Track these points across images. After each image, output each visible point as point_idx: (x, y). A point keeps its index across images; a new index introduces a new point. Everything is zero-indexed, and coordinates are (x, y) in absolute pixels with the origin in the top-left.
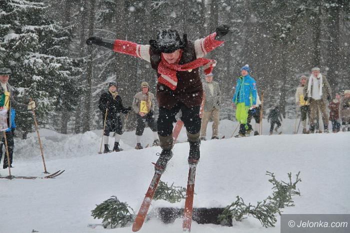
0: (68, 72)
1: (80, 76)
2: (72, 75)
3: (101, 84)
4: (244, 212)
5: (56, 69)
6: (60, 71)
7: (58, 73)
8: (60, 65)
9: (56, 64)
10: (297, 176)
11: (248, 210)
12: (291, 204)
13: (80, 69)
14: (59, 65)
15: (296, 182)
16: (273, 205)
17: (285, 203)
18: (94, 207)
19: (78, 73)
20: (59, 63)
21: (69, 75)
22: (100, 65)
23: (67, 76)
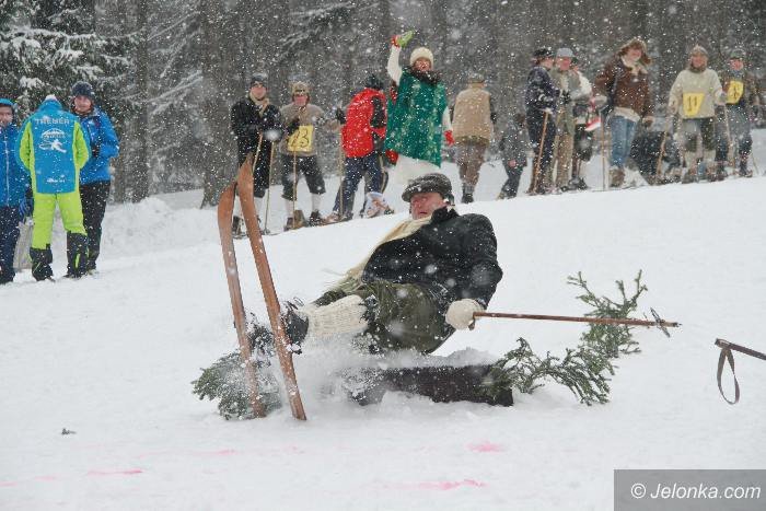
0: (96, 68)
1: (124, 75)
2: (107, 75)
3: (168, 93)
4: (537, 372)
5: (71, 63)
6: (78, 67)
7: (76, 72)
8: (80, 53)
9: (70, 51)
10: (637, 280)
11: (546, 369)
12: (632, 348)
13: (125, 60)
14: (77, 54)
15: (637, 296)
16: (596, 354)
17: (621, 347)
18: (198, 375)
19: (121, 69)
20: (75, 49)
21: (99, 74)
22: (163, 51)
23: (95, 78)
